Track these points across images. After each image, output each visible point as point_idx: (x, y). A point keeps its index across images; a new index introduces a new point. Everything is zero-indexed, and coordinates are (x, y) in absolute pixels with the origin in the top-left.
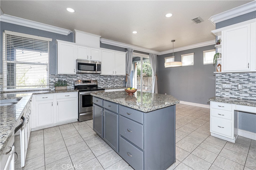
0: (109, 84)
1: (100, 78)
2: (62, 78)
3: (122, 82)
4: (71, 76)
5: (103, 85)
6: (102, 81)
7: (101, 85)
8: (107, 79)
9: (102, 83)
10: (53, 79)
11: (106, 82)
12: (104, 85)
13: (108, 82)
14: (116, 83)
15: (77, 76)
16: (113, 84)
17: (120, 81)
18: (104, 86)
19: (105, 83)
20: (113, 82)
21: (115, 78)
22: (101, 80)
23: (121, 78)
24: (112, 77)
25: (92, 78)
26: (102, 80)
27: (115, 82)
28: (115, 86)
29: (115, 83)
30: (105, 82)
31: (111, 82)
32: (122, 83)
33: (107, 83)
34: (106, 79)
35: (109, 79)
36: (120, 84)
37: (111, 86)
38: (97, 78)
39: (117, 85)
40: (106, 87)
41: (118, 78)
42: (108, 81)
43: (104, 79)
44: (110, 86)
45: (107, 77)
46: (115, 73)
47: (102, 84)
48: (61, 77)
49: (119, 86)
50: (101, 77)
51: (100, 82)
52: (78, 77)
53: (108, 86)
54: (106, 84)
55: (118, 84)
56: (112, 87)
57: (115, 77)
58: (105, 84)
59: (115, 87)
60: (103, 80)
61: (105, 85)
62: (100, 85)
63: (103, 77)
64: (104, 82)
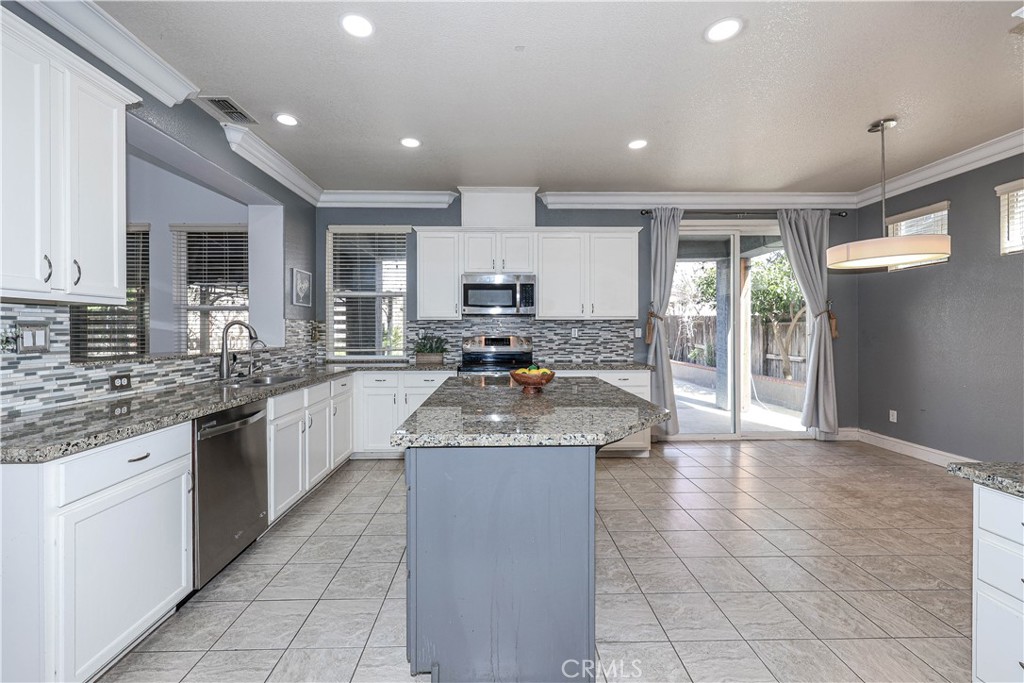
0: (574, 351)
1: (544, 331)
2: (434, 330)
3: (631, 345)
4: (456, 325)
5: (553, 352)
6: (551, 341)
7: (547, 352)
8: (567, 331)
9: (550, 345)
10: (414, 333)
11: (565, 343)
12: (555, 353)
13: (571, 345)
14: (605, 348)
15: (473, 325)
16: (592, 350)
17: (622, 341)
18: (556, 357)
19: (562, 346)
20: (592, 344)
21: (600, 330)
22: (545, 337)
23: (625, 328)
24: (589, 327)
26: (551, 335)
27: (599, 345)
28: (601, 358)
29: (601, 348)
30: (562, 342)
31: (584, 342)
32: (628, 348)
33: (567, 346)
34: (563, 332)
35: (575, 333)
36: (621, 352)
37: (583, 357)
38: (532, 330)
39: (609, 355)
40: (566, 361)
41: (614, 329)
42: (574, 341)
43: (556, 334)
44: (578, 357)
45: (569, 326)
46: (588, 309)
47: (551, 349)
48: (433, 326)
49: (617, 361)
50: (547, 325)
51: (543, 343)
52: (474, 328)
53: (573, 358)
54: (564, 349)
55: (611, 352)
56: (589, 361)
57: (598, 326)
58: (562, 352)
59: (602, 361)
60: (555, 338)
61: (560, 352)
62: (544, 355)
63: (552, 325)
64: (557, 343)
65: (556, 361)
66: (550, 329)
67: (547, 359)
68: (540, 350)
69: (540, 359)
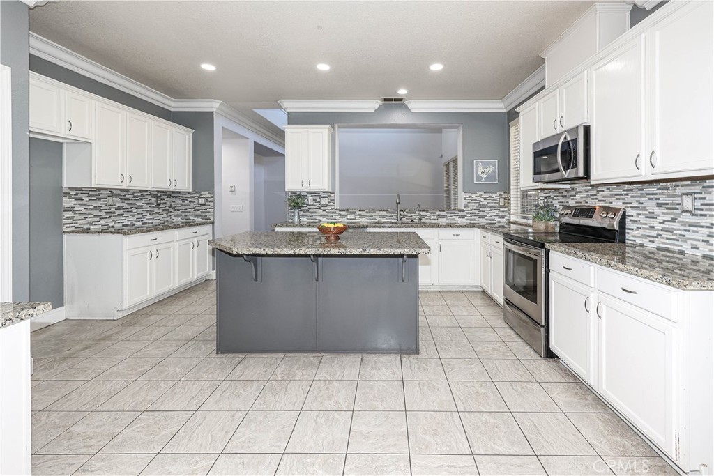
0: (687, 235)
1: (642, 200)
5: (654, 233)
6: (652, 216)
7: (645, 233)
8: (677, 200)
9: (651, 222)
11: (674, 220)
12: (659, 235)
13: (683, 223)
18: (659, 242)
19: (668, 225)
22: (645, 209)
25: (612, 196)
26: (651, 206)
30: (669, 218)
33: (677, 225)
34: (670, 201)
35: (690, 203)
38: (628, 199)
43: (659, 205)
47: (652, 227)
50: (646, 191)
51: (642, 218)
54: (671, 231)
58: (669, 235)
60: (657, 211)
61: (665, 235)
62: (643, 236)
63: (653, 190)
64: (660, 219)
65: (659, 249)
66: (652, 196)
67: (646, 242)
68: (638, 228)
69: (638, 241)
